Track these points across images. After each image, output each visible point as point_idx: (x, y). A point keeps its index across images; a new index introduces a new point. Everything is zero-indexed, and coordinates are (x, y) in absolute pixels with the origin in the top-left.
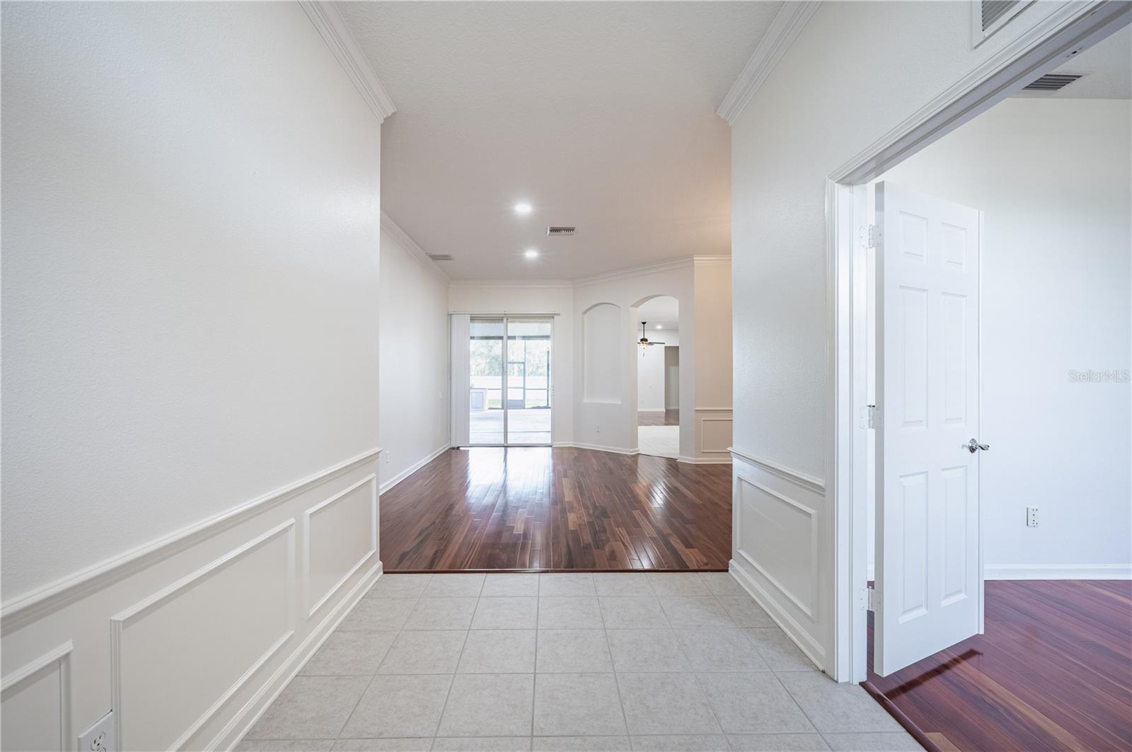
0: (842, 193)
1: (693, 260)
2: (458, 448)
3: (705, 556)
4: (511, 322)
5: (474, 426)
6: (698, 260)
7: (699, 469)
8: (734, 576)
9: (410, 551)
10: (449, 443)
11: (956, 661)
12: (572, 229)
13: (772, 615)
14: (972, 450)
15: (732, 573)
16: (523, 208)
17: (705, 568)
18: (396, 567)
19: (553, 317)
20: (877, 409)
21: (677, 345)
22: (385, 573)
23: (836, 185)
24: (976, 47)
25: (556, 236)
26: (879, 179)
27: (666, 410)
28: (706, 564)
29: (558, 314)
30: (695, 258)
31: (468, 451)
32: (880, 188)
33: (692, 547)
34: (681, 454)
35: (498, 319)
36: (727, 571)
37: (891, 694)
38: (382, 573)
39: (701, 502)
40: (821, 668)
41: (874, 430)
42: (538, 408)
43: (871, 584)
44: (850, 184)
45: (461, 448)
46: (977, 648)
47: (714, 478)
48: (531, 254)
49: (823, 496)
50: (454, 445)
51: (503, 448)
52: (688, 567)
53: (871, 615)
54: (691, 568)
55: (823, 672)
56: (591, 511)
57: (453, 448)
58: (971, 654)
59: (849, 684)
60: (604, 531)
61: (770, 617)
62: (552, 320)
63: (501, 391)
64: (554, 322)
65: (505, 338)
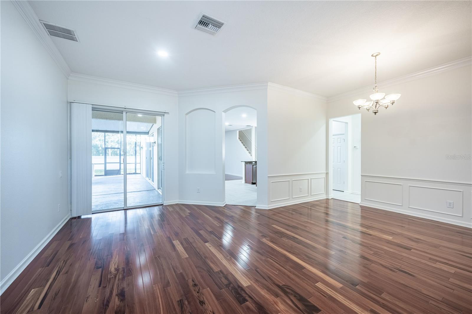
1: (267, 86)
2: (79, 217)
10: (70, 214)
19: (164, 115)
31: (91, 219)
35: (119, 112)
45: (84, 217)
50: (75, 215)
51: (123, 211)
57: (75, 218)
62: (163, 117)
63: (104, 165)
64: (164, 118)
65: (125, 132)
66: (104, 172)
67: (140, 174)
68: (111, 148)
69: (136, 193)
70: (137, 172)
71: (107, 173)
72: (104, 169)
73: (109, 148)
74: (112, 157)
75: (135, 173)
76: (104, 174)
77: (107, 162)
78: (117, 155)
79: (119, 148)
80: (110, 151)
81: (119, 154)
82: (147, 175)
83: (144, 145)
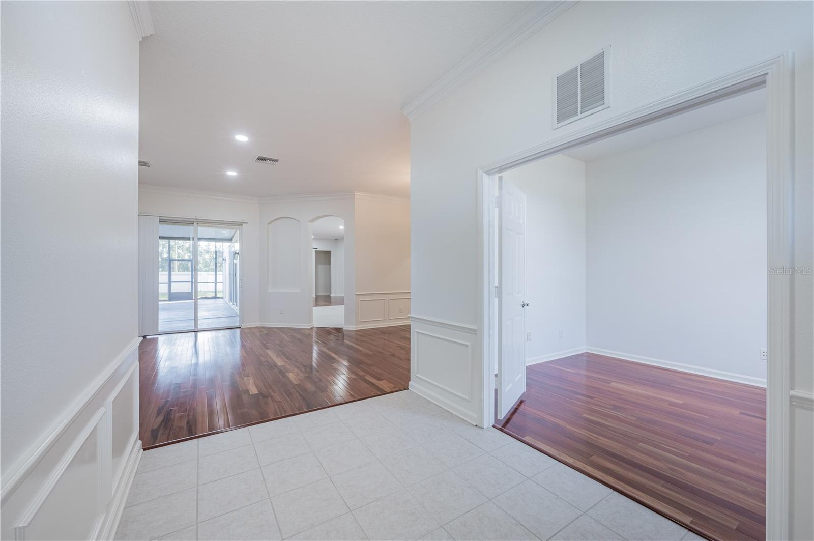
0: (486, 178)
1: (354, 195)
3: (391, 383)
4: (201, 226)
5: (162, 316)
6: (358, 195)
7: (359, 333)
8: (413, 390)
9: (159, 427)
11: (519, 405)
12: (277, 161)
13: (442, 406)
14: (523, 306)
15: (411, 389)
16: (242, 138)
17: (395, 390)
18: (154, 443)
19: (242, 225)
20: (499, 288)
21: (330, 250)
22: (144, 450)
23: (483, 173)
24: (554, 130)
25: (261, 163)
26: (500, 175)
27: (316, 296)
28: (395, 388)
29: (247, 223)
30: (356, 194)
31: (158, 338)
32: (500, 178)
33: (382, 380)
34: (345, 324)
35: (189, 223)
36: (408, 389)
37: (504, 426)
38: (142, 450)
39: (372, 353)
40: (475, 424)
41: (497, 299)
42: (206, 298)
43: (496, 375)
44: (489, 174)
45: (147, 337)
46: (523, 399)
47: (372, 338)
48: (232, 173)
49: (476, 334)
51: (193, 333)
52: (385, 391)
53: (496, 391)
54: (388, 392)
55: (476, 426)
56: (303, 370)
58: (522, 402)
59: (488, 428)
60: (321, 380)
61: (440, 407)
62: (240, 227)
63: (167, 285)
64: (242, 228)
65: (196, 239)
66: (167, 296)
67: (223, 298)
68: (178, 260)
69: (212, 319)
70: (218, 296)
71: (172, 297)
72: (167, 291)
73: (175, 260)
74: (180, 273)
75: (215, 297)
76: (167, 299)
77: (172, 280)
78: (187, 270)
79: (189, 260)
80: (176, 264)
81: (190, 268)
82: (231, 300)
83: (227, 255)
